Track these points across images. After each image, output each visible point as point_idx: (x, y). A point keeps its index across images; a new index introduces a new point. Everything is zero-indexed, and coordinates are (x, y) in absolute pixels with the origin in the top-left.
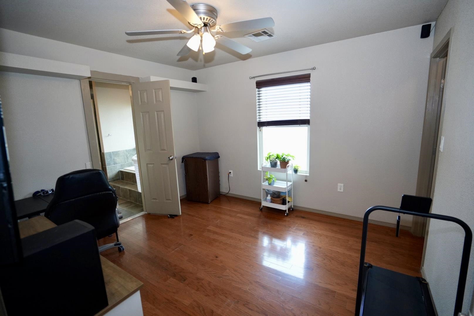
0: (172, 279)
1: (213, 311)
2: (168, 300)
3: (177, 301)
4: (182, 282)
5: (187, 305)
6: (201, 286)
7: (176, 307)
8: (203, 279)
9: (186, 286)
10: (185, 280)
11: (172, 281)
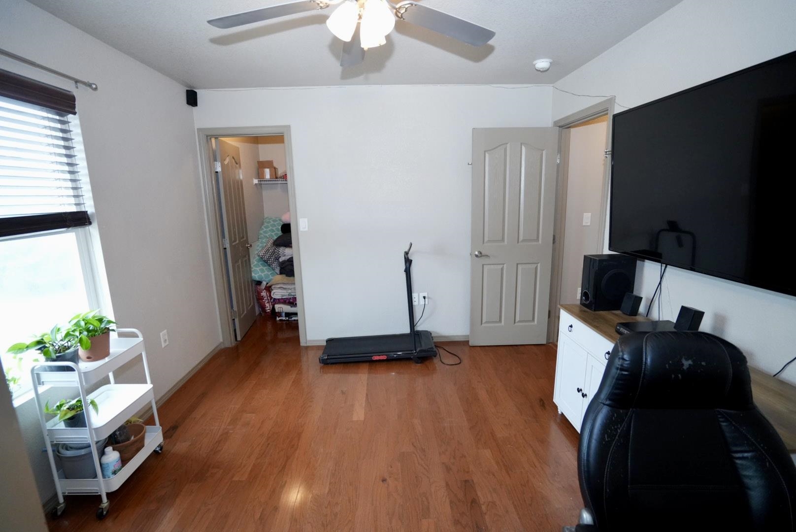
0: (482, 498)
1: (470, 429)
2: (507, 472)
3: (497, 463)
4: (473, 481)
5: (490, 451)
6: (454, 458)
7: (503, 456)
8: (443, 463)
9: (472, 471)
10: (466, 481)
11: (484, 496)
